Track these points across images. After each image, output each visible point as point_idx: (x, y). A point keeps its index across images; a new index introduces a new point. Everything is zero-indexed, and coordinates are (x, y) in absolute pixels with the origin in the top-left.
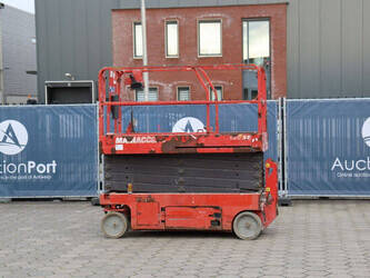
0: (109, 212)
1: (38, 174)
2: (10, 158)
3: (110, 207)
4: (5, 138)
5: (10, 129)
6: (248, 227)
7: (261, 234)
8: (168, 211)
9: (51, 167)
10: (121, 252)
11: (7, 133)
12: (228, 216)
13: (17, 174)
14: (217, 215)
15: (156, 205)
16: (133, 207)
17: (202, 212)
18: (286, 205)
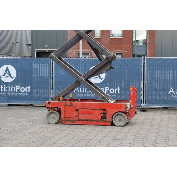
0: (51, 111)
1: (21, 92)
2: (7, 84)
3: (51, 108)
4: (5, 74)
5: (7, 69)
6: (120, 120)
7: (127, 124)
8: (80, 111)
9: (28, 89)
10: (54, 130)
11: (6, 71)
12: (110, 115)
13: (10, 92)
14: (105, 114)
15: (74, 108)
16: (62, 109)
17: (97, 112)
18: (145, 111)
